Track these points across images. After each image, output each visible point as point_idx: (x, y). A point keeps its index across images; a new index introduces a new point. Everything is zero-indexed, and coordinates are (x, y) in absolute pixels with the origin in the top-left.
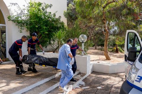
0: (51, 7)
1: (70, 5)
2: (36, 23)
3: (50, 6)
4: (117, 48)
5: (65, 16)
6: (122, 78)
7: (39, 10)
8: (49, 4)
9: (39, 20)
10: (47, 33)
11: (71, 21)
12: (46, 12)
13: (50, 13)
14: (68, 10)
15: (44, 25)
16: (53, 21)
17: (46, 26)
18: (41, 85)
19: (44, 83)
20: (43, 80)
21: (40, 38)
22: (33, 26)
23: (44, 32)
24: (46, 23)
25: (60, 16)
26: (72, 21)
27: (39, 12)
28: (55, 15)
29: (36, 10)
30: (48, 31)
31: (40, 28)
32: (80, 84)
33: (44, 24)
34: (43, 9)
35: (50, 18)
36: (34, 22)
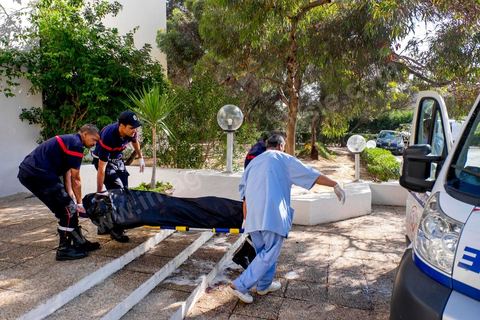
0: (116, 11)
1: (176, 11)
2: (66, 64)
3: (115, 9)
4: (314, 147)
5: (161, 45)
6: (348, 237)
7: (75, 19)
8: (111, 2)
9: (77, 54)
10: (104, 98)
11: (180, 64)
12: (101, 28)
13: (115, 31)
14: (169, 27)
15: (95, 71)
16: (125, 58)
17: (102, 75)
18: (96, 286)
19: (107, 280)
20: (101, 269)
21: (79, 115)
22: (53, 76)
23: (95, 97)
24: (102, 64)
25: (147, 45)
26: (185, 62)
27: (76, 25)
28: (130, 39)
29: (65, 19)
30: (106, 95)
31: (80, 81)
32: (228, 269)
33: (93, 69)
34: (89, 17)
35: (116, 48)
36: (57, 59)
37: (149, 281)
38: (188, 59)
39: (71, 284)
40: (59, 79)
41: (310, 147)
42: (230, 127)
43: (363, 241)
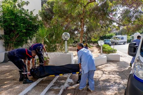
0: (27, 4)
1: (44, 5)
2: (12, 20)
3: (27, 3)
4: (86, 45)
5: (40, 15)
6: (102, 71)
7: (15, 7)
8: (26, 1)
9: (16, 17)
10: (24, 31)
12: (23, 9)
13: (28, 10)
15: (21, 23)
16: (31, 18)
17: (23, 23)
18: (29, 91)
19: (32, 89)
20: (30, 86)
21: (16, 36)
22: (7, 24)
23: (22, 30)
24: (24, 20)
25: (37, 15)
27: (15, 8)
28: (32, 13)
29: (11, 6)
30: (25, 30)
31: (17, 26)
32: (69, 83)
33: (21, 22)
34: (19, 6)
35: (28, 15)
36: (9, 19)
37: (46, 88)
38: (48, 19)
39: (21, 92)
40: (10, 25)
41: (85, 45)
42: (66, 39)
43: (107, 71)
